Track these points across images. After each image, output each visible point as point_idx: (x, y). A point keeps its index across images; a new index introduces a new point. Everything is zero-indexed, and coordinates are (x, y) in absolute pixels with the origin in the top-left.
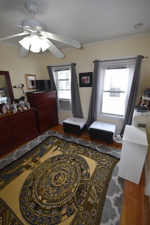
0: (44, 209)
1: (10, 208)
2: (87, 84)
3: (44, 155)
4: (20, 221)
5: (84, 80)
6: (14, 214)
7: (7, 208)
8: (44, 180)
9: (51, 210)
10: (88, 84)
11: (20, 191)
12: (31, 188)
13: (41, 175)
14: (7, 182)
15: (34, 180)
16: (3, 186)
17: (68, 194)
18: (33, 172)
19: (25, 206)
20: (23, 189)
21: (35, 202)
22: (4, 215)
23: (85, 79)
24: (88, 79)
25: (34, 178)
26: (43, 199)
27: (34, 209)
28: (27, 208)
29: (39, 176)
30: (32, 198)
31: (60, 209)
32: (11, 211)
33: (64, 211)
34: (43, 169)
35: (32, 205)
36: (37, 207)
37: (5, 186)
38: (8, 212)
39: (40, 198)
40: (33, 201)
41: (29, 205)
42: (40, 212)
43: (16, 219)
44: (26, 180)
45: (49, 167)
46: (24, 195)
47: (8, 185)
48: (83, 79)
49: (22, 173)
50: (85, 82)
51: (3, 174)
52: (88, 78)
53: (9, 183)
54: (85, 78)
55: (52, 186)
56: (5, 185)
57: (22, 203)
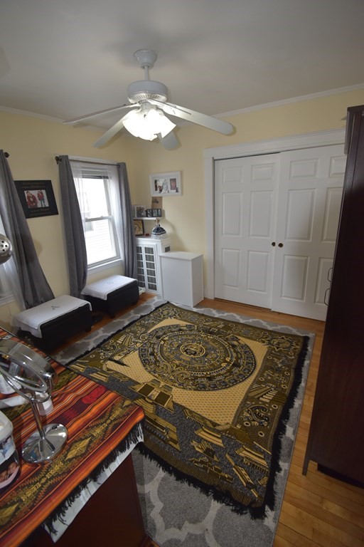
0: (237, 358)
1: (247, 394)
2: (42, 208)
3: (130, 379)
4: (257, 376)
5: (32, 200)
6: (252, 386)
7: (247, 398)
8: (196, 365)
9: (237, 352)
10: (45, 208)
11: (217, 392)
12: (210, 379)
13: (186, 372)
14: (202, 422)
15: (197, 378)
16: (211, 426)
17: (214, 341)
18: (177, 385)
19: (238, 378)
20: (215, 388)
21: (231, 369)
22: (256, 397)
23: (33, 197)
24: (43, 196)
25: (192, 380)
26: (225, 361)
27: (239, 367)
28: (240, 375)
29: (188, 374)
30: (226, 373)
31: (234, 346)
32: (249, 391)
33: (235, 343)
34: (173, 371)
35: (236, 370)
36: (236, 365)
37: (210, 421)
38: (251, 395)
39: (224, 365)
40: (230, 372)
41: (236, 373)
42: (241, 362)
43: (256, 381)
44: (195, 390)
45: (168, 364)
46: (223, 384)
47: (206, 417)
48: (29, 197)
49: (177, 404)
50: (36, 205)
51: (177, 447)
52: (42, 193)
53: (203, 418)
54: (35, 193)
55: (206, 355)
56: (208, 423)
57: (236, 382)
